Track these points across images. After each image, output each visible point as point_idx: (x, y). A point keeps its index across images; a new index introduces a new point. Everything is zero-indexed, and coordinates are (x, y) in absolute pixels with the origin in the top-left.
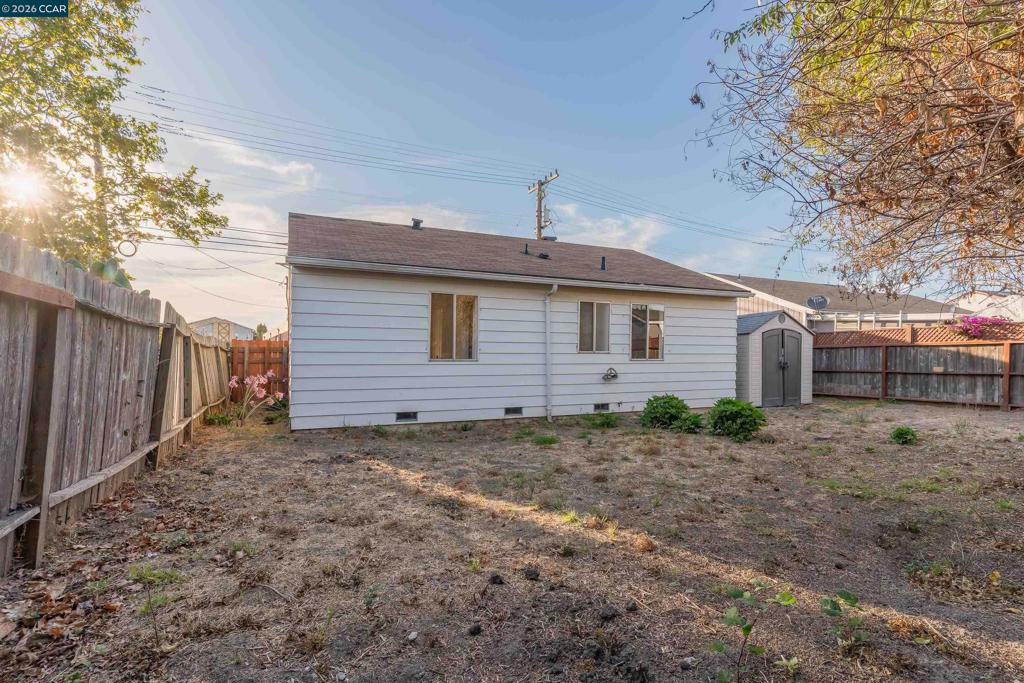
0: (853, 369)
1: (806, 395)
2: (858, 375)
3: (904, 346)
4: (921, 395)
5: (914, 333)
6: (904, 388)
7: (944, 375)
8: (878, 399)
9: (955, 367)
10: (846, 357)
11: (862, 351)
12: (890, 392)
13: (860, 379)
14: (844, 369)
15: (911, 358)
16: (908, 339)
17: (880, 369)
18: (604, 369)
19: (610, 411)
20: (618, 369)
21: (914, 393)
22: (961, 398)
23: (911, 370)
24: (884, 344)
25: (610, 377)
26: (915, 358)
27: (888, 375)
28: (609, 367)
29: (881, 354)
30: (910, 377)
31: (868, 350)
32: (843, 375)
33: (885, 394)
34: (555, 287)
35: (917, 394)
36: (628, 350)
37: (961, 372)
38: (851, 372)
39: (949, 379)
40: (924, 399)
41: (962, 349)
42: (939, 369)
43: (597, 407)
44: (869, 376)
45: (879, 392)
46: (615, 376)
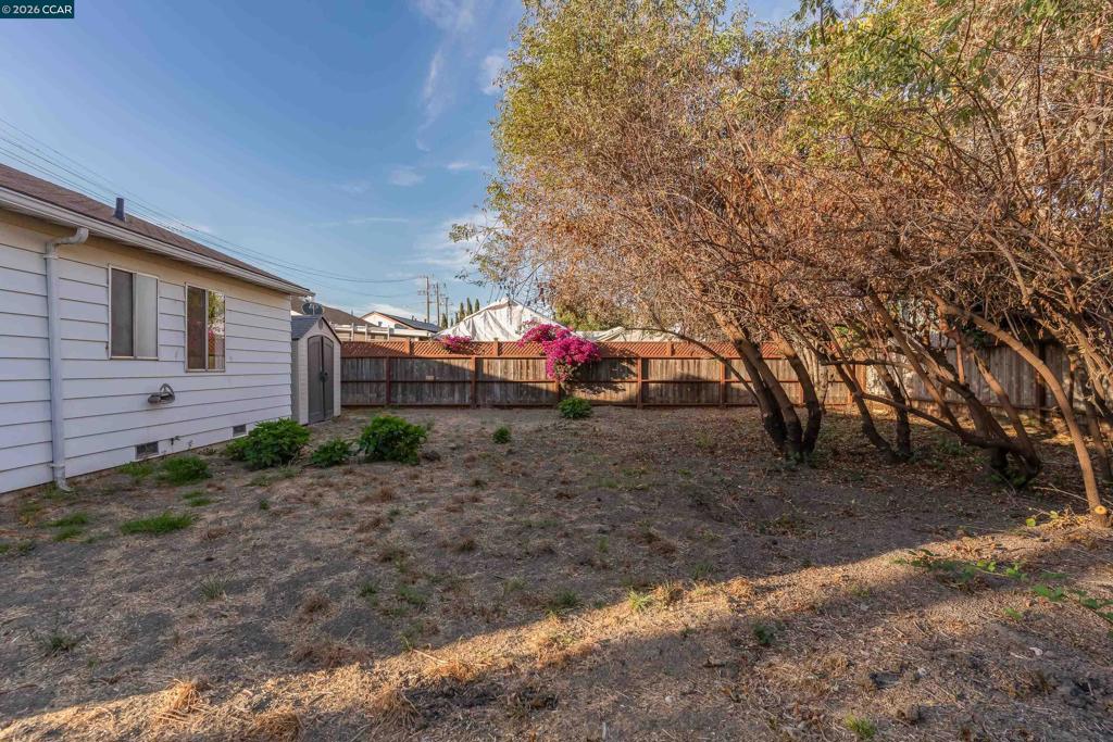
0: (360, 379)
1: (337, 410)
2: (365, 385)
3: (405, 358)
4: (417, 400)
5: (412, 346)
6: (404, 395)
7: (434, 382)
8: (383, 406)
9: (441, 376)
10: (353, 367)
11: (368, 361)
12: (392, 399)
13: (366, 388)
14: (351, 379)
15: (409, 368)
16: (407, 350)
17: (385, 379)
18: (155, 387)
19: (161, 454)
20: (176, 385)
21: (411, 399)
22: (445, 401)
23: (409, 379)
24: (388, 355)
25: (162, 398)
26: (412, 368)
27: (391, 383)
28: (161, 382)
29: (384, 364)
30: (408, 385)
31: (373, 360)
32: (350, 385)
33: (389, 400)
34: (84, 233)
35: (414, 399)
36: (182, 355)
37: (446, 380)
38: (357, 382)
39: (437, 385)
40: (419, 403)
41: (445, 361)
42: (430, 378)
43: (141, 449)
44: (375, 385)
45: (383, 399)
46: (170, 397)
